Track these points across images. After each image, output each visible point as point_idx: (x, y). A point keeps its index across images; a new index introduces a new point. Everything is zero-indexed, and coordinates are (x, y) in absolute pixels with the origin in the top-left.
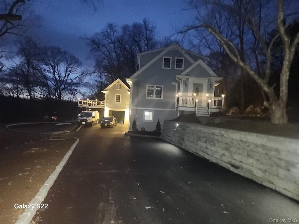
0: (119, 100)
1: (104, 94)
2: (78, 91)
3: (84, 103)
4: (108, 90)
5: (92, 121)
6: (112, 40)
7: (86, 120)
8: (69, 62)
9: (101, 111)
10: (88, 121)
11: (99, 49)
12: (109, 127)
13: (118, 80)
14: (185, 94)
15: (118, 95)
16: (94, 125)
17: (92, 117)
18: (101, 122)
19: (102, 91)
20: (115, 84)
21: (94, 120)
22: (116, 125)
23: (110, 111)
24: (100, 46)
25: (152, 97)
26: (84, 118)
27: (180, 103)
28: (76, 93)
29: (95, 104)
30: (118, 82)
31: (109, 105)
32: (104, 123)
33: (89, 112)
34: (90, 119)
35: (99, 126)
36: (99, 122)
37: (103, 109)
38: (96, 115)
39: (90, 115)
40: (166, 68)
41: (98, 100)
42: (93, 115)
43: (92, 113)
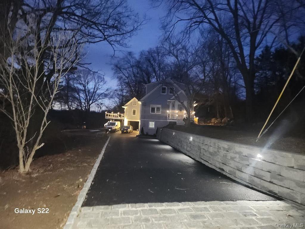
0: (135, 113)
1: (124, 108)
2: (104, 105)
3: (110, 115)
4: (127, 106)
5: (115, 129)
6: (131, 64)
7: (111, 128)
8: (96, 81)
9: (122, 121)
10: (113, 129)
11: (121, 71)
12: (127, 132)
13: (135, 98)
14: (173, 111)
15: (134, 109)
16: (117, 131)
17: (115, 126)
18: (122, 129)
19: (122, 107)
20: (132, 102)
21: (116, 128)
22: (132, 132)
23: (128, 121)
24: (122, 69)
25: (154, 112)
26: (110, 126)
27: (170, 116)
28: (101, 107)
29: (117, 116)
30: (135, 100)
31: (127, 117)
32: (124, 130)
33: (113, 122)
34: (114, 127)
35: (120, 132)
36: (120, 130)
37: (124, 120)
38: (118, 124)
39: (113, 124)
40: (163, 94)
41: (120, 113)
42: (116, 124)
43: (115, 123)
